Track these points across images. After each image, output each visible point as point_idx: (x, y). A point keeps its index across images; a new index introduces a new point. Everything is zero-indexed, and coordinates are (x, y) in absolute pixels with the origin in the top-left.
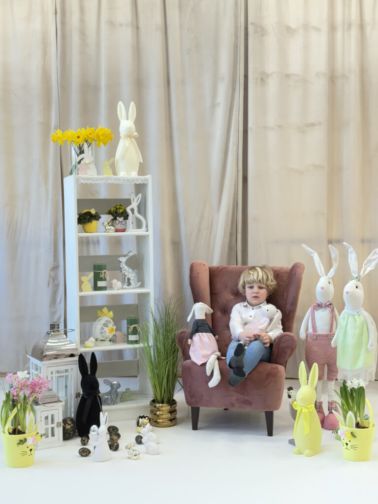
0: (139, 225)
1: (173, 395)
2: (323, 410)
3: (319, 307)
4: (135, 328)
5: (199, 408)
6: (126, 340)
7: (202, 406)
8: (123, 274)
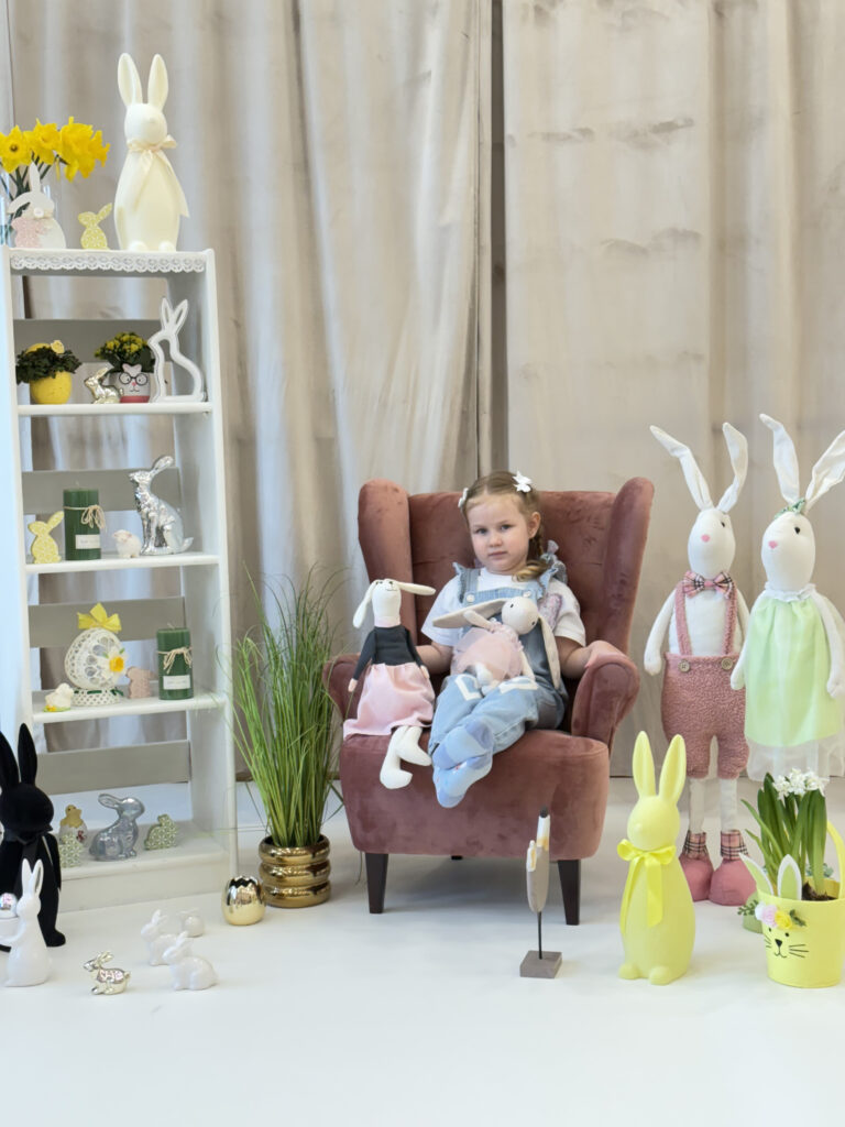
0: (184, 385)
1: (319, 825)
3: (696, 587)
4: (179, 657)
5: (385, 857)
6: (157, 689)
7: (395, 850)
8: (144, 517)
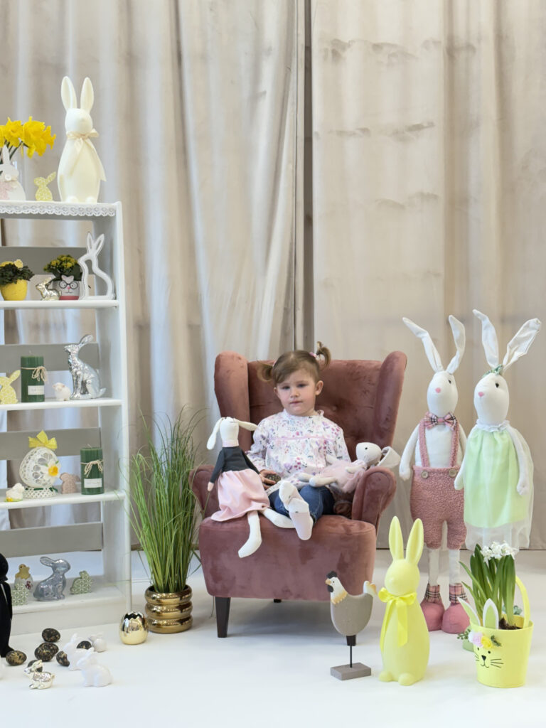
1: (185, 578)
2: (440, 600)
3: (432, 422)
4: (95, 466)
5: (228, 600)
6: (80, 488)
7: (235, 596)
8: (74, 374)
